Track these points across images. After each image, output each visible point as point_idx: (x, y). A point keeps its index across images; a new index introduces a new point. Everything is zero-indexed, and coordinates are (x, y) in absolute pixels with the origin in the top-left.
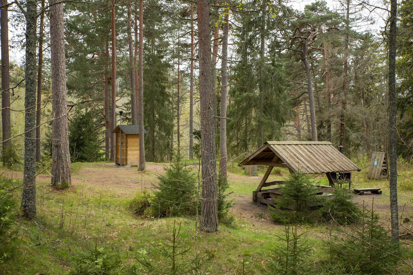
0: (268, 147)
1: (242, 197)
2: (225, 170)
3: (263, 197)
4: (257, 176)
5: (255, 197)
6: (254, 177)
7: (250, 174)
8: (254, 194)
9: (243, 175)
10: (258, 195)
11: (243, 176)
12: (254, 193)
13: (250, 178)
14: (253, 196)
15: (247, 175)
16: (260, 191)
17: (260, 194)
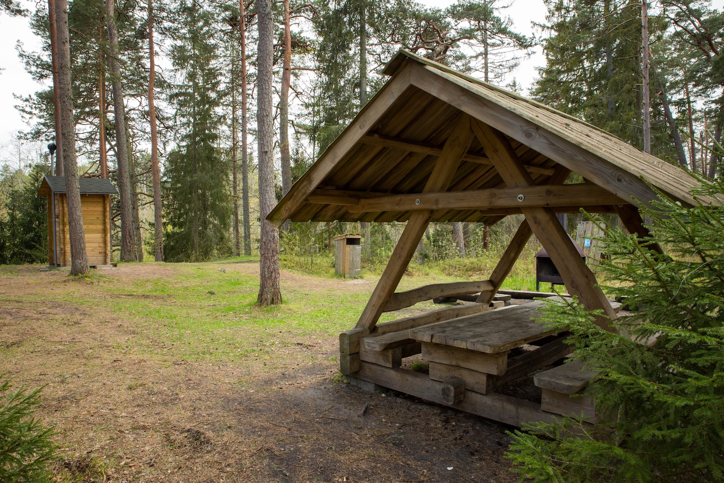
0: (412, 87)
1: (307, 347)
2: (275, 262)
3: (387, 360)
4: (362, 278)
5: (352, 360)
6: (355, 281)
7: (347, 276)
8: (347, 347)
9: (332, 277)
10: (362, 350)
11: (333, 280)
12: (347, 341)
13: (347, 282)
14: (343, 357)
15: (341, 276)
16: (373, 329)
17: (372, 346)
